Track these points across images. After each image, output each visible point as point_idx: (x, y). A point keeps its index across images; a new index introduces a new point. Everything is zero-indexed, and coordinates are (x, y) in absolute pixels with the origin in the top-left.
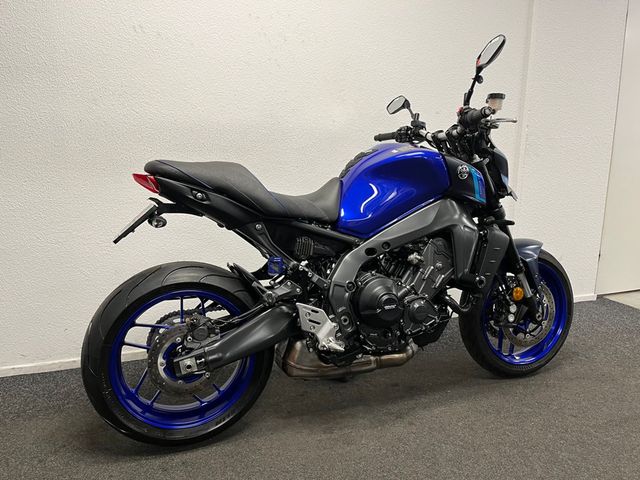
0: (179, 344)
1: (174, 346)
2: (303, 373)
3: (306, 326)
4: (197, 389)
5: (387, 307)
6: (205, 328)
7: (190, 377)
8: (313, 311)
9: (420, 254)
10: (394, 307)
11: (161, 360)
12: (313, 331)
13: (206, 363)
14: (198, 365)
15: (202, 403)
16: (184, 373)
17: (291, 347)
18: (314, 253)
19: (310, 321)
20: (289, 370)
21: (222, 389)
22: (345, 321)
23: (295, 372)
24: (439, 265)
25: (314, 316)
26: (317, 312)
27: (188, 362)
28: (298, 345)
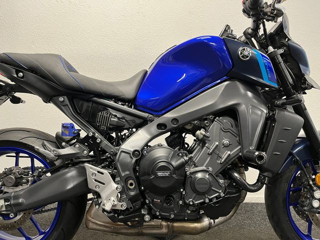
3: (92, 184)
5: (160, 174)
6: (13, 177)
8: (98, 172)
9: (206, 131)
13: (11, 205)
14: (6, 206)
18: (110, 124)
19: (96, 180)
22: (131, 185)
24: (226, 142)
25: (99, 177)
26: (103, 174)
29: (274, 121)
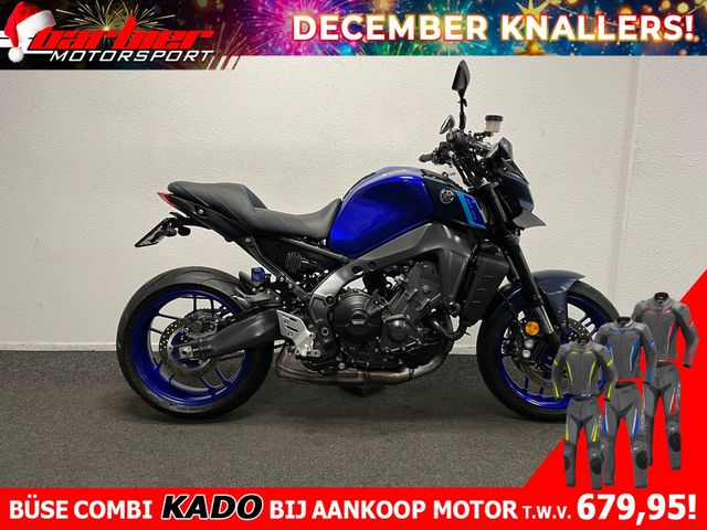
3: (284, 331)
5: (355, 322)
6: (200, 323)
8: (291, 319)
10: (362, 323)
12: (290, 337)
13: (200, 352)
14: (194, 353)
16: (181, 358)
18: (301, 267)
22: (325, 332)
24: (426, 288)
25: (292, 324)
26: (295, 320)
27: (186, 349)
29: (475, 268)
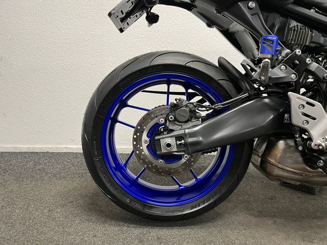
0: (162, 125)
1: (157, 125)
2: (285, 174)
3: (297, 119)
4: (176, 172)
6: (188, 109)
7: (170, 158)
8: (308, 103)
11: (145, 137)
12: (305, 126)
13: (185, 145)
14: (177, 146)
15: (180, 186)
16: (164, 151)
17: (271, 147)
18: (311, 42)
19: (304, 114)
20: (269, 168)
21: (199, 177)
23: (277, 172)
26: (313, 105)
27: (169, 141)
28: (281, 144)
